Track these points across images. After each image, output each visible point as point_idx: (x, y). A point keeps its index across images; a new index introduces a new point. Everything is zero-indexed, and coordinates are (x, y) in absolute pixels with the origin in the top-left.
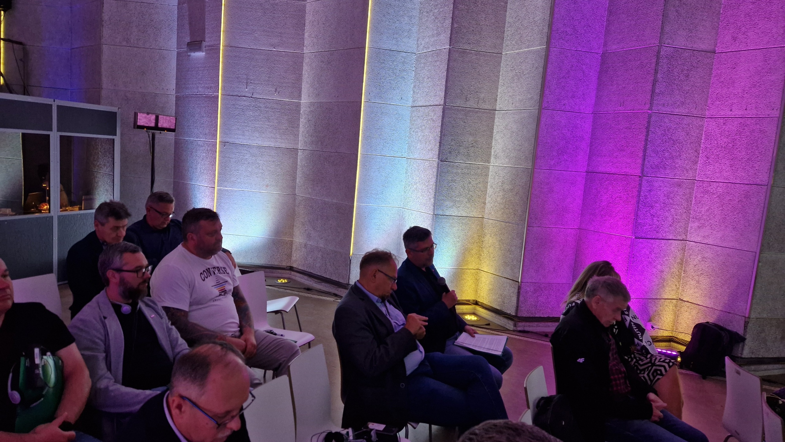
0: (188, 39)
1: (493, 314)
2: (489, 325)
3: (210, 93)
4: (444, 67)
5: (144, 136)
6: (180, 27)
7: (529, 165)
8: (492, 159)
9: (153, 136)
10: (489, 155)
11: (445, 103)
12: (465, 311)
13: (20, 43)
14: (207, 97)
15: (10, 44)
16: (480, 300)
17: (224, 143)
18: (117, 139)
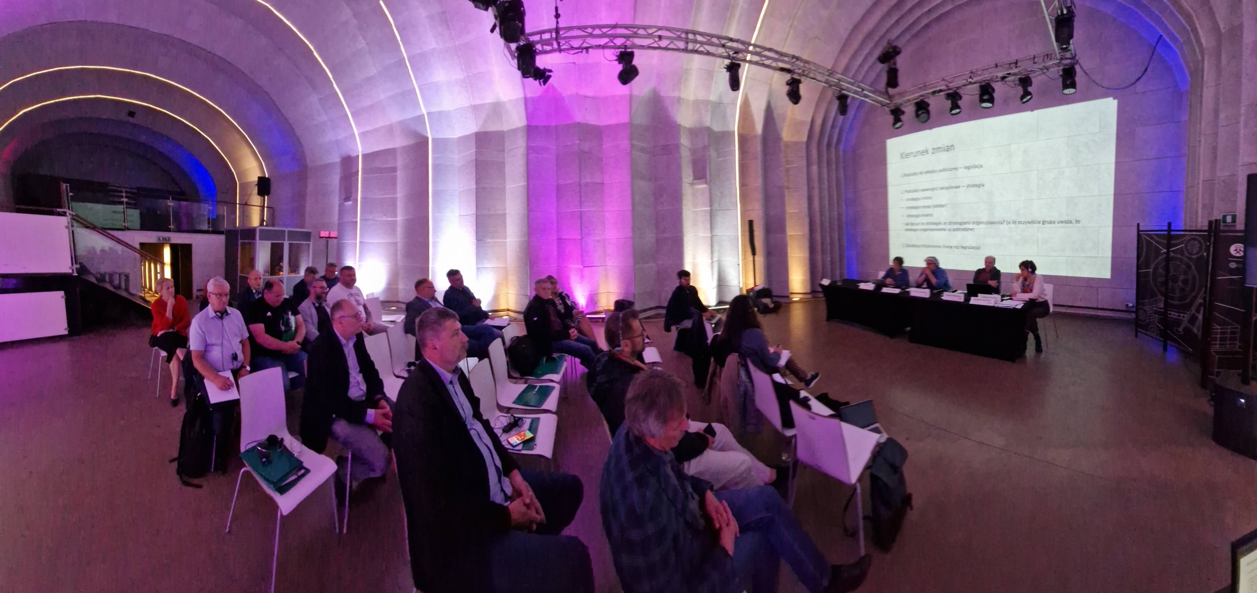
0: (343, 197)
1: (518, 314)
2: (515, 319)
3: (355, 220)
4: (475, 196)
5: (323, 241)
6: (340, 192)
7: (527, 238)
8: (508, 238)
9: (328, 241)
10: (506, 236)
11: (477, 213)
12: (503, 315)
13: (272, 208)
14: (353, 222)
15: (269, 209)
16: (510, 308)
17: (361, 242)
18: (311, 243)
